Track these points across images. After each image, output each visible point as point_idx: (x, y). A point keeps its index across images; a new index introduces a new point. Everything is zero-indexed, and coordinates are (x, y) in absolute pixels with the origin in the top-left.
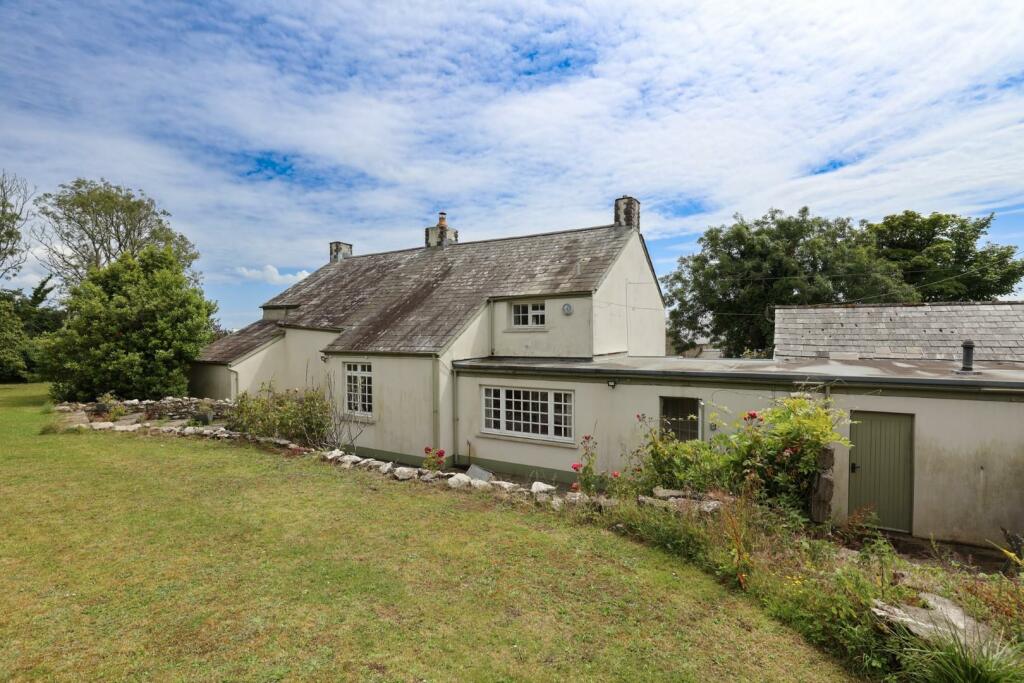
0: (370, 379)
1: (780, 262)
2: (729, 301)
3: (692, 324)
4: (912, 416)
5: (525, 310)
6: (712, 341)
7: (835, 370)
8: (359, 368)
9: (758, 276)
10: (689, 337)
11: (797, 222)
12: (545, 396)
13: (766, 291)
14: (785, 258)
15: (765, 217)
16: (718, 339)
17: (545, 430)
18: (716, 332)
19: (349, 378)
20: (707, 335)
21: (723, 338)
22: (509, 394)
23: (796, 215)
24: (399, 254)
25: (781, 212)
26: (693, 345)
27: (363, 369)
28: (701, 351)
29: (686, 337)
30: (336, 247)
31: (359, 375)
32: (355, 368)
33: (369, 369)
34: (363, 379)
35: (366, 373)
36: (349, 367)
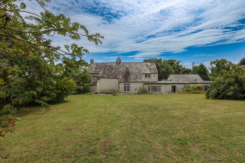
0: (129, 86)
5: (147, 75)
8: (127, 84)
12: (157, 87)
17: (157, 91)
19: (125, 86)
22: (152, 87)
27: (128, 84)
30: (92, 61)
31: (127, 85)
32: (126, 84)
33: (129, 84)
34: (128, 86)
35: (128, 85)
36: (124, 84)
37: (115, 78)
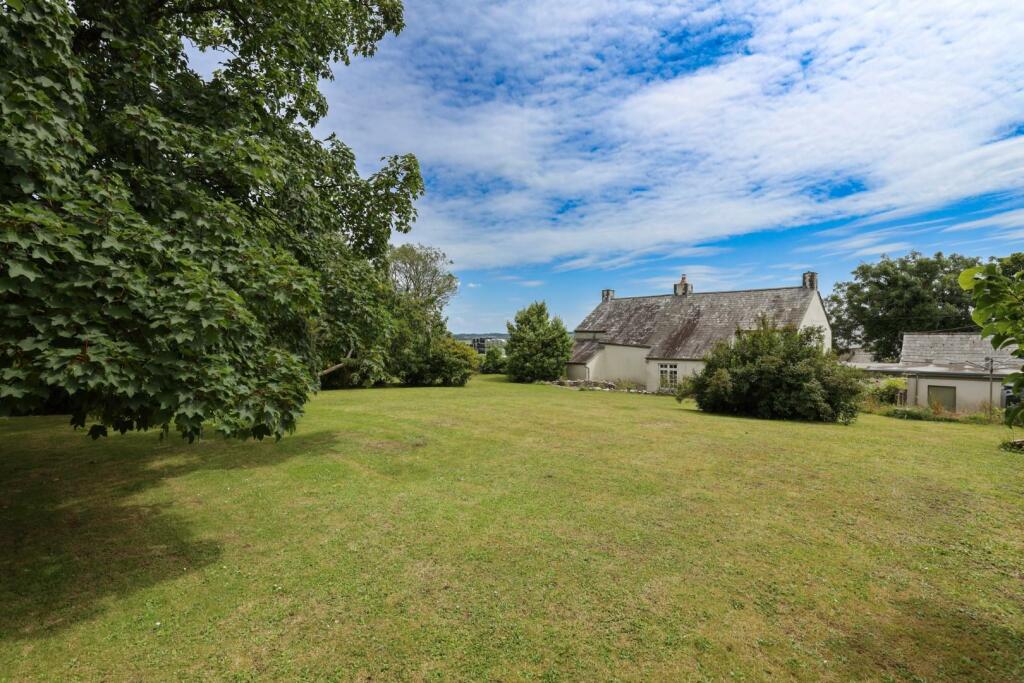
0: (675, 372)
1: (918, 293)
2: (878, 317)
3: (847, 334)
4: (954, 388)
6: (863, 347)
7: (931, 369)
8: (668, 367)
9: (900, 302)
10: (845, 344)
11: (933, 263)
13: (907, 312)
14: (922, 291)
15: (907, 257)
16: (868, 345)
18: (867, 339)
19: (662, 372)
20: (860, 342)
21: (872, 344)
23: (932, 258)
24: (654, 299)
25: (920, 254)
26: (847, 350)
27: (671, 367)
28: (854, 354)
29: (842, 344)
30: (605, 293)
31: (669, 369)
32: (666, 366)
33: (675, 367)
34: (671, 372)
35: (673, 369)
36: (662, 366)
37: (642, 345)
